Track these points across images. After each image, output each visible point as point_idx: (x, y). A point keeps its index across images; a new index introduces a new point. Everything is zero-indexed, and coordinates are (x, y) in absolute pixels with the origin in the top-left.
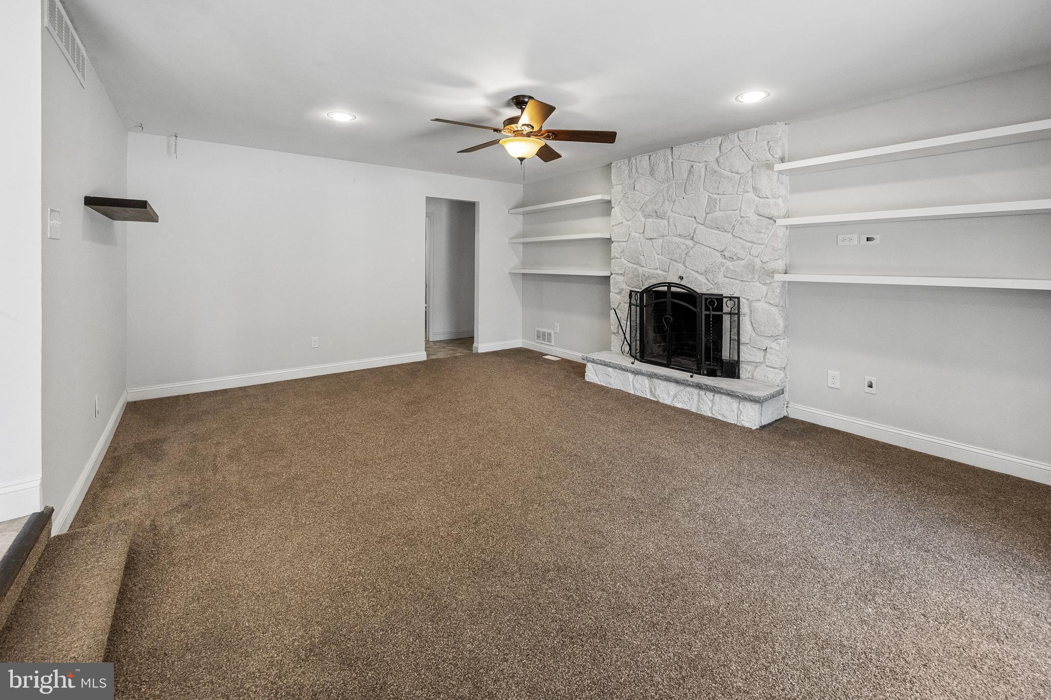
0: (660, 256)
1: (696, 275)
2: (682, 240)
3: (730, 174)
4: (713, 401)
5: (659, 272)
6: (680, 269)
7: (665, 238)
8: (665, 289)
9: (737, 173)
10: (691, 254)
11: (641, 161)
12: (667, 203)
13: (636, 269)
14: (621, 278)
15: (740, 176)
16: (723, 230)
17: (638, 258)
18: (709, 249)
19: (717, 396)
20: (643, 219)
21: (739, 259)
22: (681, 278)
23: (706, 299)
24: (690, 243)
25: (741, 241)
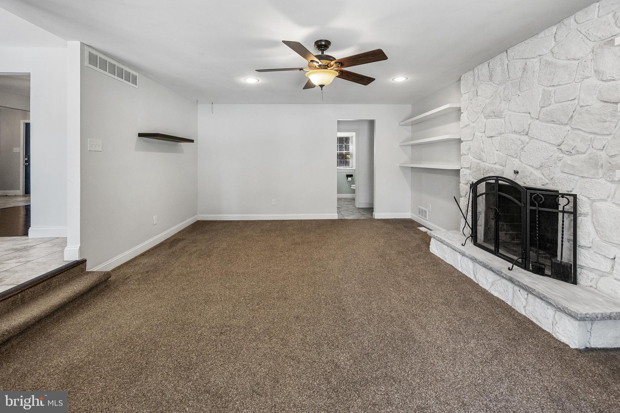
0: (498, 152)
1: (532, 170)
2: (518, 136)
3: (565, 62)
4: (526, 299)
5: (497, 166)
6: (516, 164)
7: (503, 135)
8: (493, 181)
9: (574, 59)
10: (525, 149)
11: (481, 70)
12: (503, 103)
13: (478, 163)
14: (468, 171)
15: (577, 62)
16: (559, 123)
17: (480, 154)
18: (544, 144)
19: (531, 297)
20: (484, 120)
21: (578, 152)
22: (516, 172)
23: (531, 194)
24: (525, 138)
25: (581, 133)
